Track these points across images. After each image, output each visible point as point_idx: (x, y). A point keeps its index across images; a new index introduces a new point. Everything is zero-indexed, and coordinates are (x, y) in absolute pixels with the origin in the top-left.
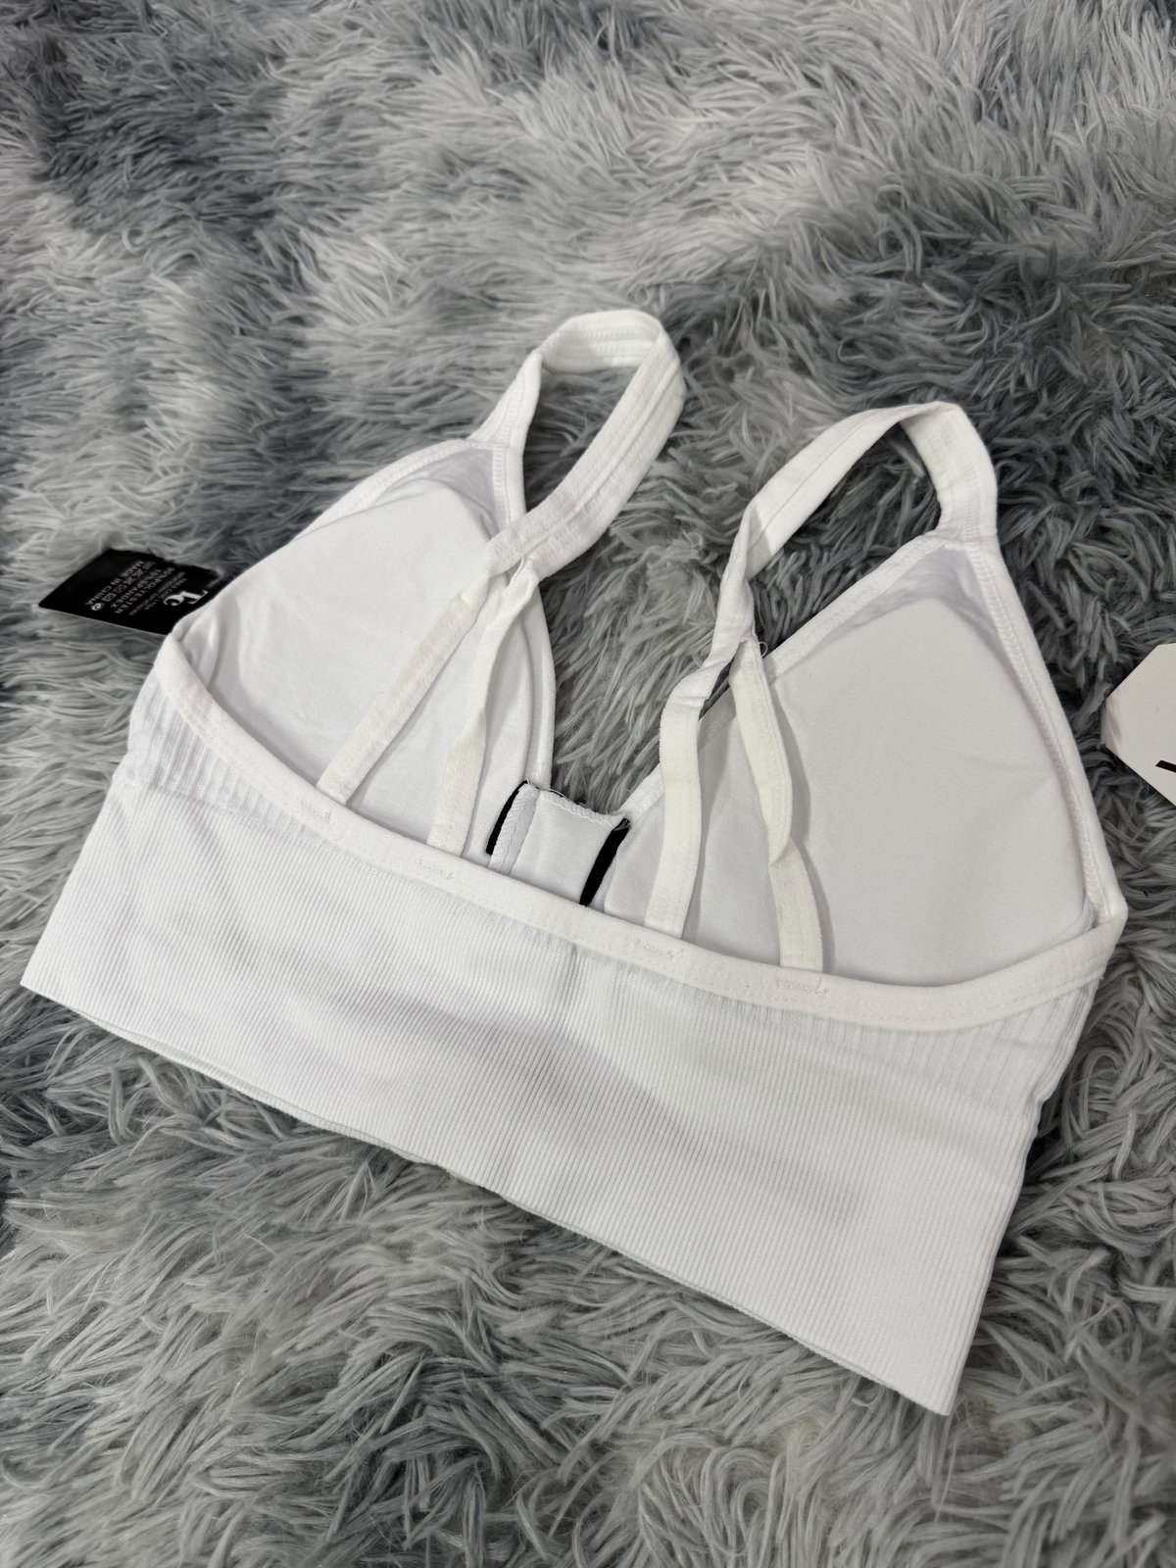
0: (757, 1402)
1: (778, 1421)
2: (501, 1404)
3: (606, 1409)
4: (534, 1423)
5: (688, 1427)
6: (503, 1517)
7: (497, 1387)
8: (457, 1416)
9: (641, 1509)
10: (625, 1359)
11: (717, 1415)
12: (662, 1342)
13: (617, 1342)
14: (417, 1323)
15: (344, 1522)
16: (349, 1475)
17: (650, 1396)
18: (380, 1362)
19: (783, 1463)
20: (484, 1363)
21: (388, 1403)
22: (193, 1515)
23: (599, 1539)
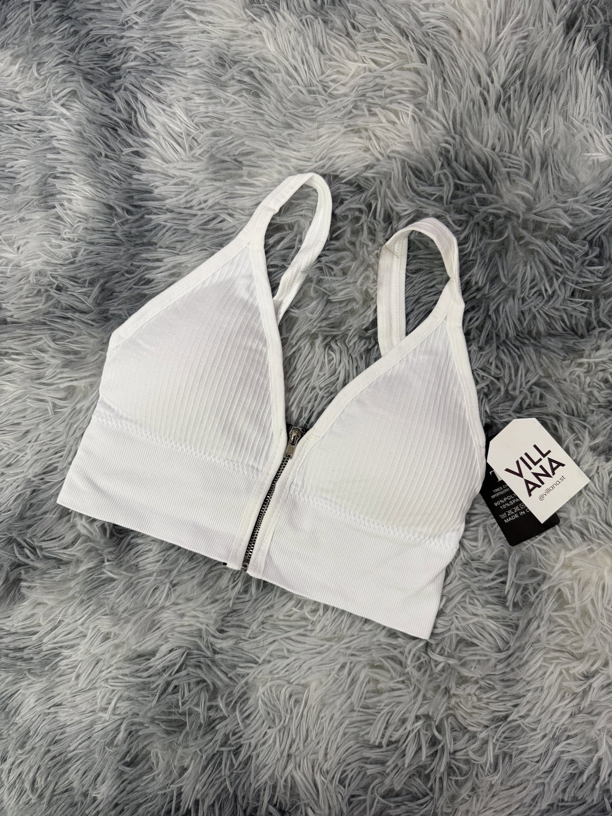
0: (303, 673)
1: (309, 679)
2: (215, 668)
3: (251, 671)
4: (226, 674)
5: (278, 678)
6: (214, 703)
7: (213, 661)
8: (199, 671)
9: (260, 701)
10: (259, 655)
11: (289, 675)
12: (272, 651)
13: (256, 650)
14: (185, 640)
15: (158, 701)
16: (160, 687)
17: (267, 667)
18: (171, 651)
19: (309, 691)
20: (209, 654)
21: (175, 664)
22: (102, 694)
23: (245, 709)
